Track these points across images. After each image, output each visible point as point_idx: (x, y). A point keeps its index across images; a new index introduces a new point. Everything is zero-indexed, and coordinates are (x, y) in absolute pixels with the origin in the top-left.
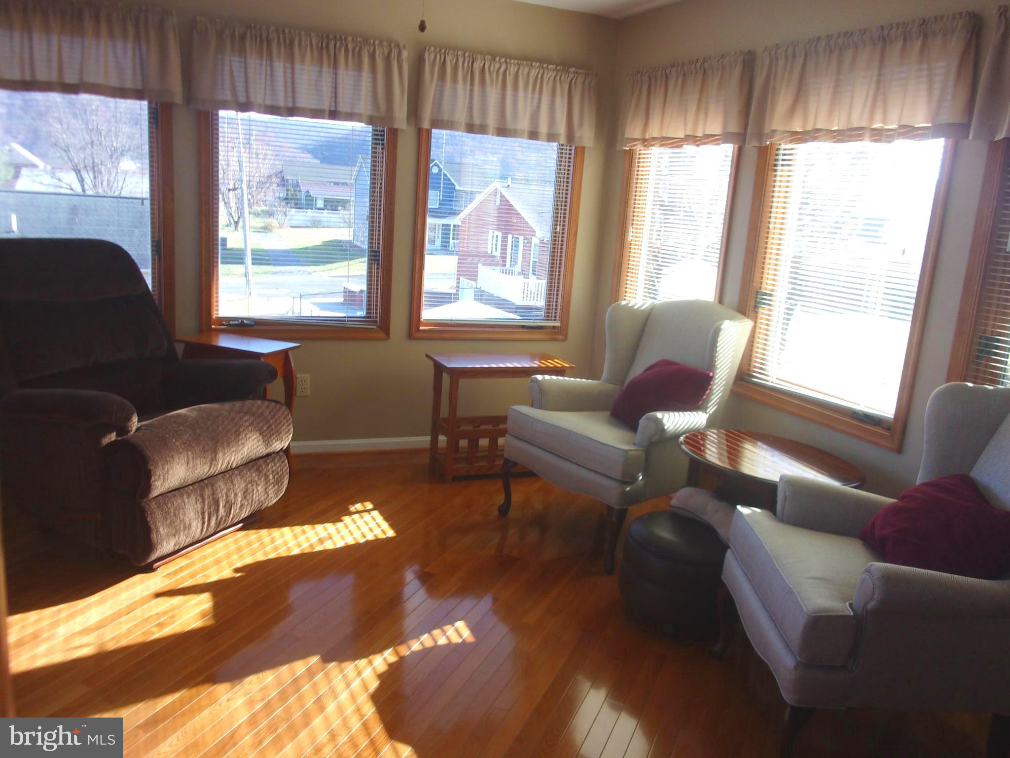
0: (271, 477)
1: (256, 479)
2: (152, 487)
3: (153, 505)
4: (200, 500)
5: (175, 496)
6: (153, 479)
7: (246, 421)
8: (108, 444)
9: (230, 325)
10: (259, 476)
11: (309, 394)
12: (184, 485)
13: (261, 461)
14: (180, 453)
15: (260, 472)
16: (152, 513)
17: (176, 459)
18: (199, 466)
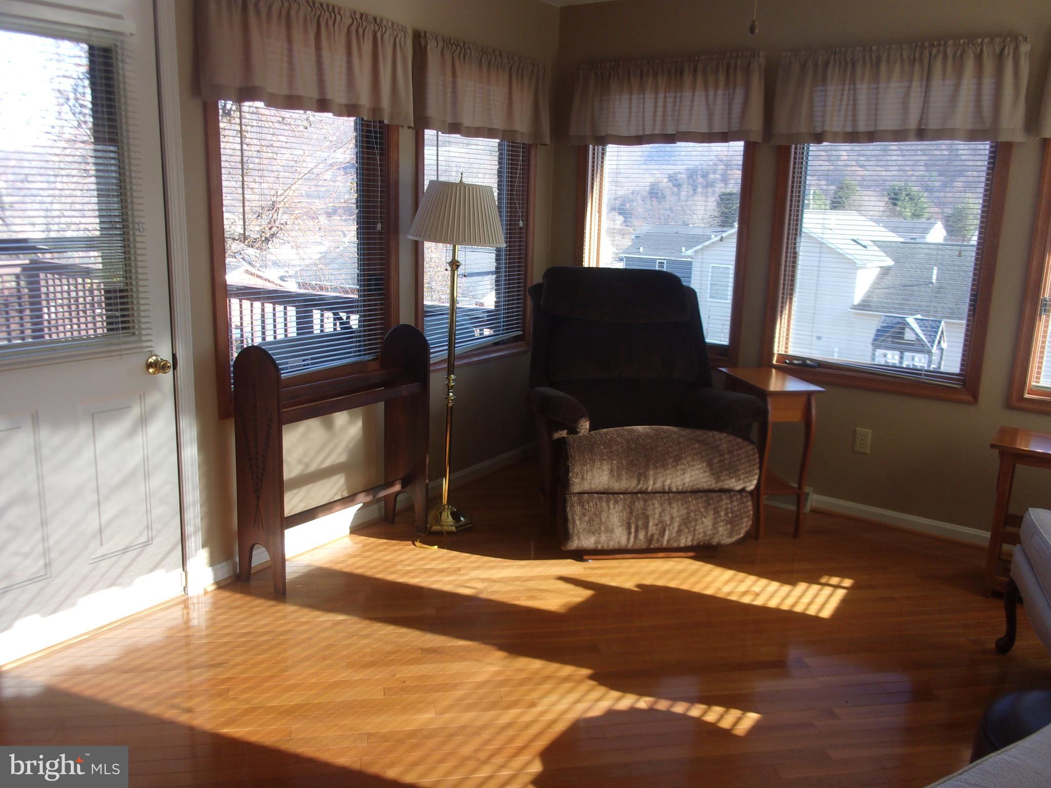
0: (722, 514)
1: (703, 510)
2: (570, 482)
3: (575, 499)
4: (628, 510)
5: (600, 499)
6: (570, 474)
7: (694, 449)
8: (558, 439)
9: (791, 364)
10: (706, 507)
11: (868, 451)
12: (610, 491)
13: (714, 495)
14: (602, 460)
15: (709, 504)
16: (572, 506)
17: (598, 464)
18: (624, 477)
